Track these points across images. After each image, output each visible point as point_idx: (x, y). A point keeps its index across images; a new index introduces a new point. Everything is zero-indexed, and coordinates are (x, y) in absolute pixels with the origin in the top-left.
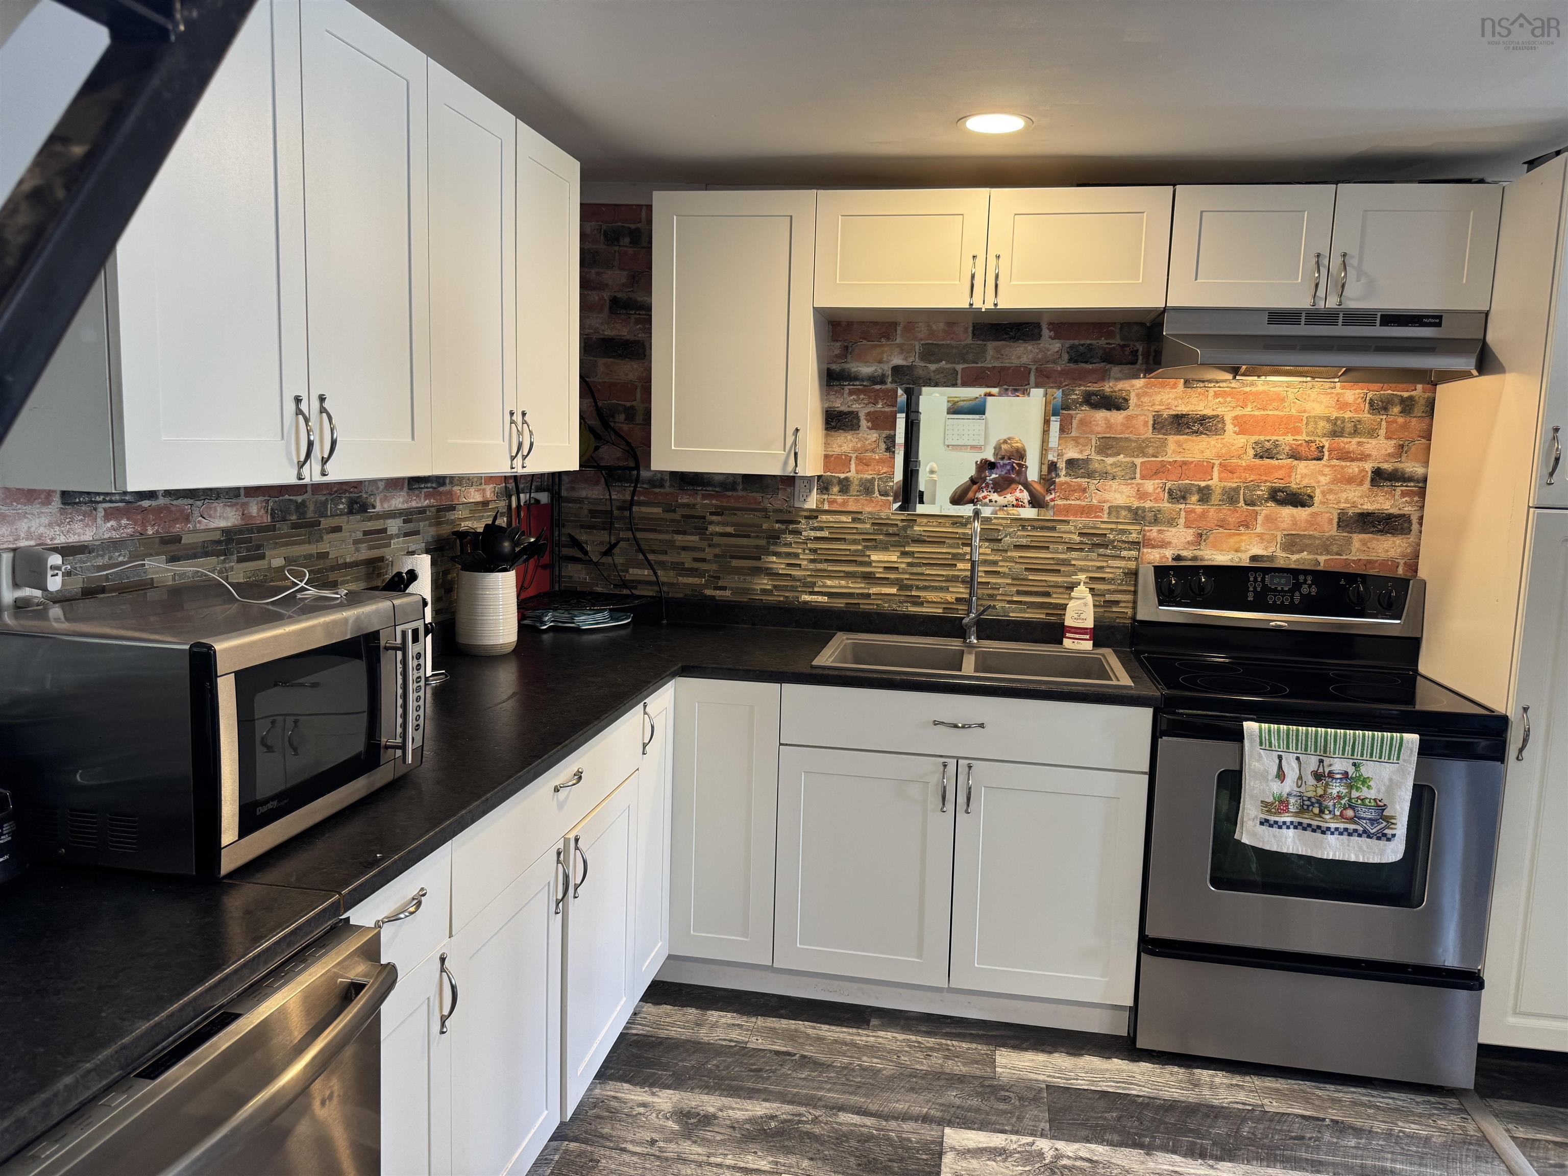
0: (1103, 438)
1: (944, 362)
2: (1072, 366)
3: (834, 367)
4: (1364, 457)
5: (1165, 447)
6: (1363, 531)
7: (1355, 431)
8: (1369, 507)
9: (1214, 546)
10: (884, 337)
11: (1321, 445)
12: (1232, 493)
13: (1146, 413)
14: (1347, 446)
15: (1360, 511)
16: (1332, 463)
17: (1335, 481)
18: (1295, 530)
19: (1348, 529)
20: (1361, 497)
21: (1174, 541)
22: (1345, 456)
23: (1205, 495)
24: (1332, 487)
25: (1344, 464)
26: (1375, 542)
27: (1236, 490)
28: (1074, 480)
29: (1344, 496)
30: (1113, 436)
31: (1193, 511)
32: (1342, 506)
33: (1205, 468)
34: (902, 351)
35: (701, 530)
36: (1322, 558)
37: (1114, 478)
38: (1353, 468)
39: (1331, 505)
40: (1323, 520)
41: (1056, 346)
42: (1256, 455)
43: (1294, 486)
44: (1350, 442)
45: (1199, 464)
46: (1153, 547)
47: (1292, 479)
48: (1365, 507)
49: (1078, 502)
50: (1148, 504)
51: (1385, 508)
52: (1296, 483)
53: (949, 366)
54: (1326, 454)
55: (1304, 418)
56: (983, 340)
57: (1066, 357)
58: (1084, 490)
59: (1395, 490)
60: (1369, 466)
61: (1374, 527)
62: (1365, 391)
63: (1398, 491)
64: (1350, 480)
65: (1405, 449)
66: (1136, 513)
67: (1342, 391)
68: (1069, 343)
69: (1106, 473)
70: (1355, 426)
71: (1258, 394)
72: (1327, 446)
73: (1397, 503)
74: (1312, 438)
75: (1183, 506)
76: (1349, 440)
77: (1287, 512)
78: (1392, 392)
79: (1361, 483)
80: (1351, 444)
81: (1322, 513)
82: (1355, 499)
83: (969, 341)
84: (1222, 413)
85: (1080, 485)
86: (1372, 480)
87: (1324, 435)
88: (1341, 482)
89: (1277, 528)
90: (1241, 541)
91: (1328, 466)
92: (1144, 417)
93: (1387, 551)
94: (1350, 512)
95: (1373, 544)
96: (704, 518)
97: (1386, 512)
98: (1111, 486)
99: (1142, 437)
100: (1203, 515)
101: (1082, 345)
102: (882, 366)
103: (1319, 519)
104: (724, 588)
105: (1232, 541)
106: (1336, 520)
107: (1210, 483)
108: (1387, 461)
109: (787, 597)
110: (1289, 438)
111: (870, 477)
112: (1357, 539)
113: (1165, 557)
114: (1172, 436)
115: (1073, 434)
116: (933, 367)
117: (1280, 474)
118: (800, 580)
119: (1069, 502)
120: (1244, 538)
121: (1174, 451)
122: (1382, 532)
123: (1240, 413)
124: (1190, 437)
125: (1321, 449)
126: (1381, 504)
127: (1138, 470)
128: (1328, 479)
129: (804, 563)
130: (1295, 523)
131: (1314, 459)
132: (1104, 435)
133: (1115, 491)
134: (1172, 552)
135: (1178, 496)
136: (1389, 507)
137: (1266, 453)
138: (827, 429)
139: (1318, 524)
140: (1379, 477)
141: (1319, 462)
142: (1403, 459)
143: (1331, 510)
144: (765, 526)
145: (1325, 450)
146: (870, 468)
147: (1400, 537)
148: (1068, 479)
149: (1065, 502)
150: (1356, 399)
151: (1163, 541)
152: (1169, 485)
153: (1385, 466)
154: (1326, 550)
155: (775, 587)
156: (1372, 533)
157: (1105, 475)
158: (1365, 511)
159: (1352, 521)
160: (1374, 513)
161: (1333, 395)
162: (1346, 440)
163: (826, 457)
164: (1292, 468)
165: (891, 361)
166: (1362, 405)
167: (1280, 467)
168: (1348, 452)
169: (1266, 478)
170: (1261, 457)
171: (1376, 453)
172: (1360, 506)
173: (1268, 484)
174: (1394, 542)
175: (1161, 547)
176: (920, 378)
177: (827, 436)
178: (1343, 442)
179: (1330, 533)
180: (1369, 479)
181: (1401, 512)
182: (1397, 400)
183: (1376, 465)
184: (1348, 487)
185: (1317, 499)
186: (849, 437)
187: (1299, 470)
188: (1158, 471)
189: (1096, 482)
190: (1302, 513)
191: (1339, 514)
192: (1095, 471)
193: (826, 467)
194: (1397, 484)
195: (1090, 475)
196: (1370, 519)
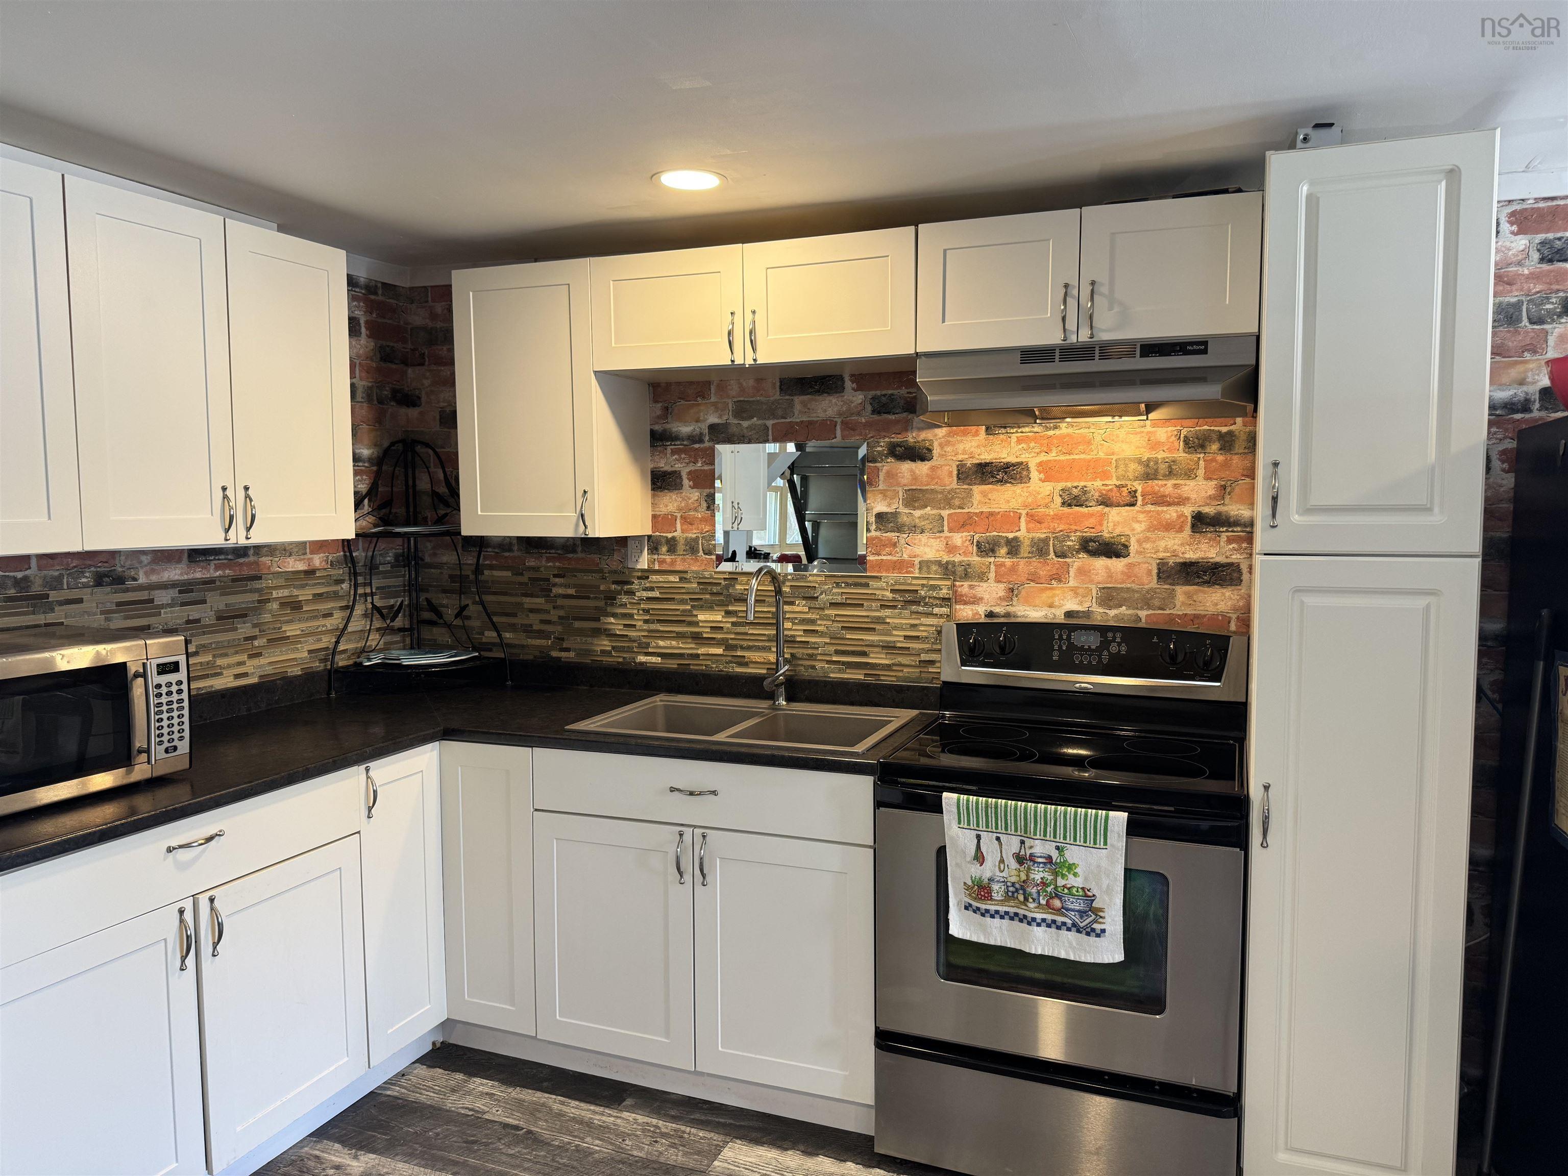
0: (909, 490)
1: (755, 419)
2: (876, 417)
3: (657, 427)
4: (1182, 501)
5: (971, 497)
6: (1188, 583)
7: (1170, 472)
8: (1191, 555)
9: (1027, 602)
10: (699, 396)
11: (1134, 489)
12: (1042, 545)
13: (950, 463)
14: (1162, 489)
15: (1181, 560)
16: (1147, 509)
17: (1151, 528)
18: (1110, 583)
19: (1170, 581)
20: (1182, 545)
21: (986, 596)
22: (1161, 500)
23: (1013, 547)
24: (1148, 534)
25: (1160, 509)
26: (1201, 594)
27: (1046, 541)
28: (884, 535)
29: (1162, 544)
30: (918, 488)
31: (1002, 565)
32: (1161, 555)
33: (1012, 519)
34: (717, 409)
35: (546, 592)
36: (1143, 614)
37: (922, 532)
38: (1171, 513)
39: (1149, 555)
40: (1141, 571)
41: (859, 398)
42: (1063, 504)
43: (1106, 535)
44: (1166, 485)
45: (1006, 515)
46: (966, 603)
47: (1104, 528)
48: (1187, 556)
49: (889, 558)
50: (957, 558)
51: (1211, 556)
52: (1109, 532)
53: (760, 422)
54: (1140, 498)
55: (1113, 461)
56: (790, 395)
57: (869, 408)
58: (895, 545)
59: (1219, 536)
60: (1188, 511)
61: (1198, 577)
62: (1179, 428)
63: (1224, 536)
64: (1168, 527)
65: (1228, 490)
66: (947, 568)
67: (1154, 429)
68: (872, 393)
69: (915, 527)
70: (1170, 467)
71: (1063, 437)
72: (1140, 490)
73: (1223, 551)
74: (1123, 483)
75: (992, 560)
76: (1164, 482)
77: (1101, 564)
78: (1208, 428)
79: (1181, 530)
80: (1167, 487)
81: (1139, 564)
82: (1175, 547)
83: (777, 396)
84: (1026, 460)
85: (890, 540)
86: (1193, 526)
87: (1136, 479)
88: (1158, 529)
89: (1091, 581)
90: (1054, 596)
91: (1143, 512)
92: (948, 467)
93: (1216, 604)
94: (1171, 562)
95: (1200, 597)
96: (548, 580)
97: (1211, 560)
98: (920, 541)
99: (947, 488)
100: (1013, 569)
101: (885, 395)
102: (699, 424)
103: (1136, 570)
104: (567, 650)
105: (1045, 596)
106: (1155, 571)
107: (1018, 534)
108: (1208, 505)
109: (624, 658)
110: (1098, 483)
111: (694, 536)
112: (1181, 591)
113: (977, 613)
114: (976, 486)
115: (881, 487)
116: (745, 424)
117: (1091, 522)
118: (634, 641)
119: (880, 557)
120: (1057, 592)
121: (980, 502)
122: (1208, 583)
123: (1045, 459)
124: (995, 487)
125: (1133, 493)
126: (1205, 552)
127: (946, 523)
128: (1143, 526)
129: (639, 624)
130: (1110, 575)
131: (1127, 505)
132: (910, 487)
133: (924, 545)
134: (984, 608)
135: (987, 549)
136: (1214, 556)
137: (1073, 500)
138: (653, 489)
139: (1136, 576)
140: (1201, 522)
141: (1132, 508)
142: (1227, 500)
143: (1150, 560)
144: (602, 588)
145: (1138, 494)
146: (694, 527)
147: (1230, 588)
148: (878, 534)
149: (877, 558)
150: (1168, 438)
151: (975, 597)
152: (976, 537)
153: (1206, 510)
154: (1148, 605)
155: (613, 648)
156: (1197, 584)
157: (914, 529)
158: (1188, 561)
159: (1173, 572)
160: (1198, 562)
161: (1143, 435)
162: (1160, 482)
163: (654, 517)
164: (1103, 515)
165: (707, 419)
166: (1176, 444)
167: (1091, 515)
168: (1165, 496)
169: (1076, 528)
170: (1070, 505)
171: (1195, 496)
172: (1181, 555)
173: (1078, 534)
174: (1223, 594)
175: (973, 603)
176: (733, 435)
177: (653, 496)
178: (1157, 485)
179: (1150, 586)
180: (1189, 524)
181: (1229, 561)
182: (1214, 436)
183: (1196, 509)
184: (1166, 534)
185: (1133, 548)
186: (674, 497)
187: (1110, 517)
188: (963, 524)
189: (906, 536)
190: (1117, 564)
191: (1158, 564)
192: (903, 525)
193: (655, 527)
194: (1221, 530)
195: (899, 529)
196: (1194, 569)
